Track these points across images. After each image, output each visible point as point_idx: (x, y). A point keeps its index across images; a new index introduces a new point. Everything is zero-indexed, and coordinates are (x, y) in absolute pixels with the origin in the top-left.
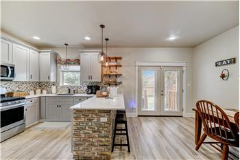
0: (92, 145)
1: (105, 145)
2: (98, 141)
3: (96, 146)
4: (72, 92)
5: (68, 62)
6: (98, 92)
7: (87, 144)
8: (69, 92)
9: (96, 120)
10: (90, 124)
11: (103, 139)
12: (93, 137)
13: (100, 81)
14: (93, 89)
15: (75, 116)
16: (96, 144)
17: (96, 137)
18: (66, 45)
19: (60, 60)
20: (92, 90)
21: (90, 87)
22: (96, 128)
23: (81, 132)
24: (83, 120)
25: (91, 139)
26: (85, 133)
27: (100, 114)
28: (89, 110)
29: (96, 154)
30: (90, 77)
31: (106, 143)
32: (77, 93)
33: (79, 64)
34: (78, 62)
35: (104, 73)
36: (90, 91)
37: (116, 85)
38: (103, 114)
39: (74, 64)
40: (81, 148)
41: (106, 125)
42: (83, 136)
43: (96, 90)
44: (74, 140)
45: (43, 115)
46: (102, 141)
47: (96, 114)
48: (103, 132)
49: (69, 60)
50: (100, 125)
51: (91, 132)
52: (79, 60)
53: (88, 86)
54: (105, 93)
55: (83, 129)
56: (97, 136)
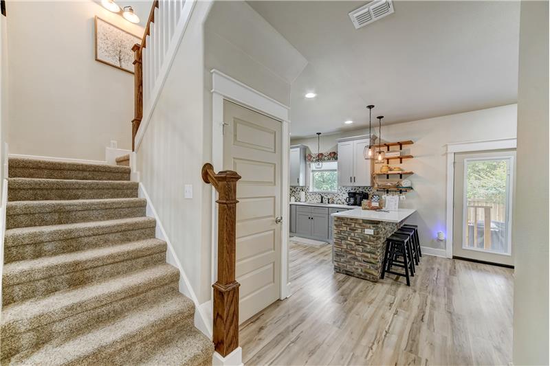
0: (355, 259)
1: (371, 263)
2: (362, 256)
3: (359, 261)
4: (325, 200)
5: (320, 158)
6: (365, 202)
7: (349, 256)
8: (322, 202)
9: (359, 231)
10: (352, 234)
11: (369, 255)
12: (356, 250)
13: (369, 184)
14: (358, 197)
15: (336, 223)
16: (360, 258)
17: (359, 251)
18: (319, 134)
19: (310, 155)
20: (355, 199)
21: (352, 195)
22: (360, 241)
23: (343, 242)
24: (345, 229)
25: (354, 252)
26: (347, 244)
27: (364, 224)
28: (351, 219)
29: (360, 270)
30: (353, 179)
31: (373, 261)
32: (333, 203)
33: (336, 159)
34: (334, 156)
35: (377, 171)
36: (352, 200)
37: (401, 192)
38: (368, 225)
39: (329, 159)
40: (342, 260)
41: (372, 238)
42: (345, 247)
43: (361, 199)
44: (335, 249)
45: (293, 229)
46: (367, 257)
47: (360, 224)
48: (369, 247)
49: (322, 154)
50: (364, 238)
51: (354, 244)
52: (335, 154)
53: (349, 193)
54: (375, 204)
55: (345, 239)
56: (361, 249)
